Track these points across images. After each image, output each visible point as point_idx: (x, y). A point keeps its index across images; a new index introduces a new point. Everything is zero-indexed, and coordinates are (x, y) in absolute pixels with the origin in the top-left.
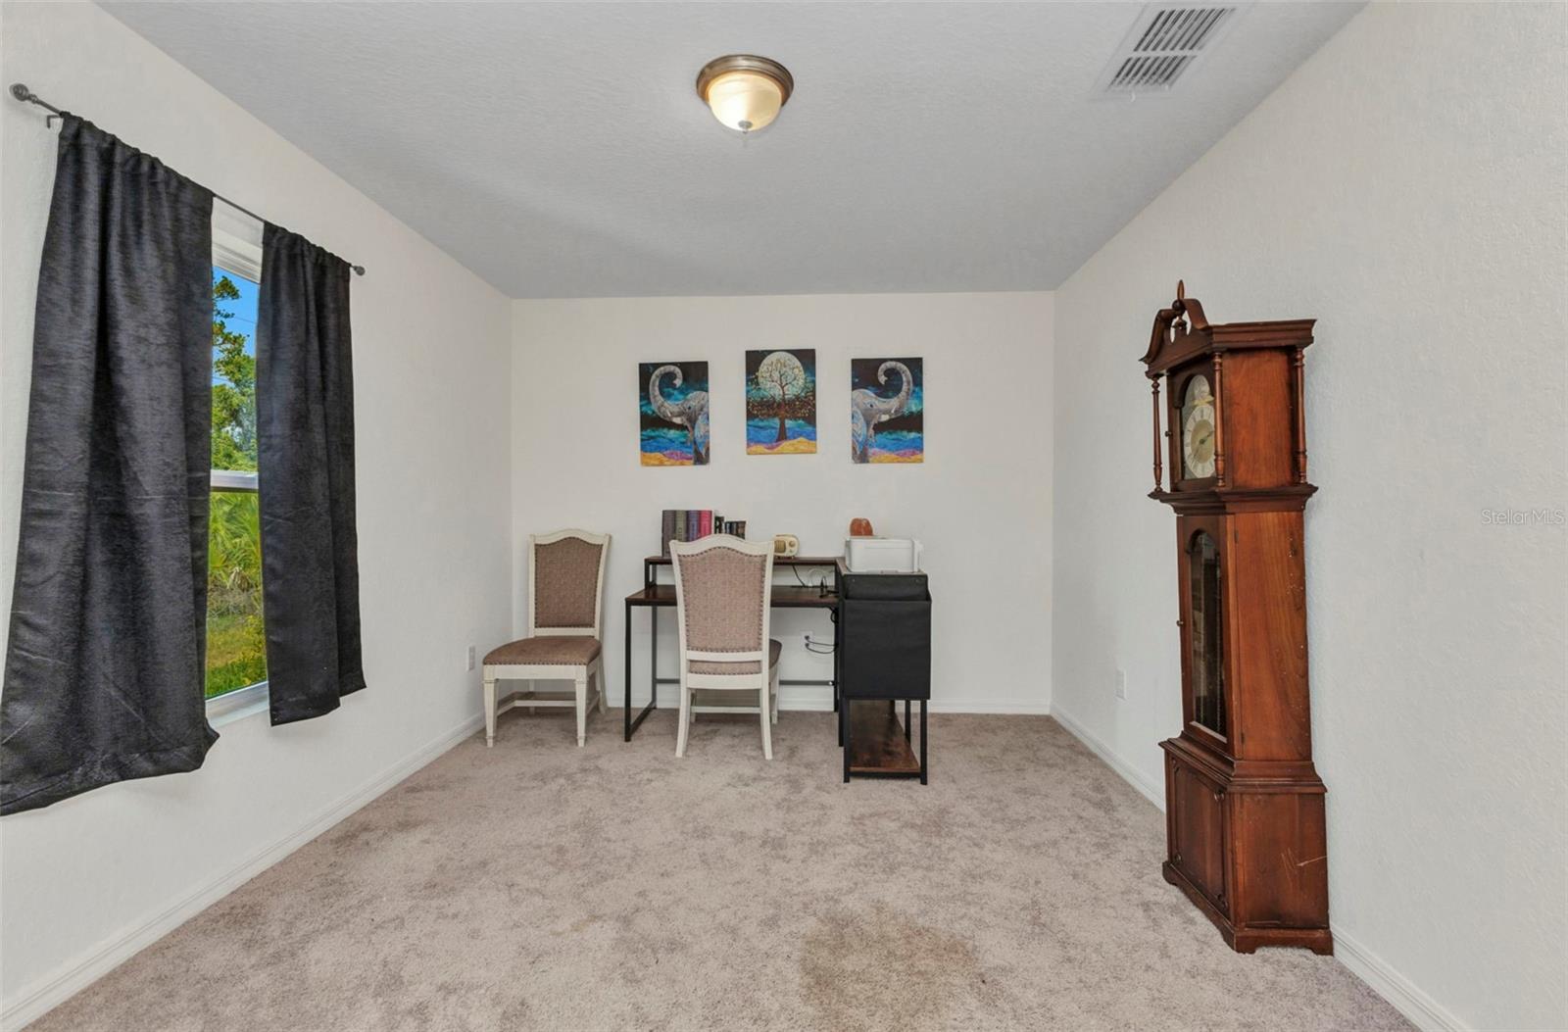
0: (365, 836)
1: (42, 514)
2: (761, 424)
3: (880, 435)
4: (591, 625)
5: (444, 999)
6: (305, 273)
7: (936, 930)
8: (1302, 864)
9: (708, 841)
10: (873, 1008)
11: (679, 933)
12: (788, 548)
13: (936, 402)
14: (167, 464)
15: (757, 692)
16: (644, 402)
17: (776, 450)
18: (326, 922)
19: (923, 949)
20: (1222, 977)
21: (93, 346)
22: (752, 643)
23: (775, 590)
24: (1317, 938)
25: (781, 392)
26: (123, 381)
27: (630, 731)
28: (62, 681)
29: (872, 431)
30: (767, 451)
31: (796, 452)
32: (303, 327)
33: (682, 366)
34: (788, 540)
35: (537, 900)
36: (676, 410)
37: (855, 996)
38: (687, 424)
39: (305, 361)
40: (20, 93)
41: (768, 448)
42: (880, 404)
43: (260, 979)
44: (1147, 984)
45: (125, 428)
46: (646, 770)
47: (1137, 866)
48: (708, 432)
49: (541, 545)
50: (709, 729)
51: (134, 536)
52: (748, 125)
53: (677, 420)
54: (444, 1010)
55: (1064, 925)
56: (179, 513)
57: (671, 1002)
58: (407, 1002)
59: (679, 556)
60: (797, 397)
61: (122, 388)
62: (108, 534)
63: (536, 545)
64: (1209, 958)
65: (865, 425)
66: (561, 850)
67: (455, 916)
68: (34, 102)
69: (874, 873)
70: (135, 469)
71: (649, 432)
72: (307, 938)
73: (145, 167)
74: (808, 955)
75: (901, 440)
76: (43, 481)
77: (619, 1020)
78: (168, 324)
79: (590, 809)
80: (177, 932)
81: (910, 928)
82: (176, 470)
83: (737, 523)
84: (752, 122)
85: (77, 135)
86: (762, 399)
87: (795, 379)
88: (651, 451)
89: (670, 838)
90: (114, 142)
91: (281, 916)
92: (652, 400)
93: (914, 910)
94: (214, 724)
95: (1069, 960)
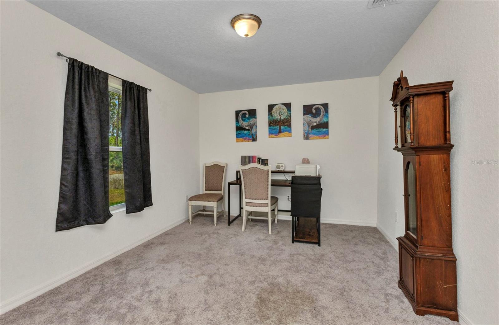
0: (151, 245)
1: (67, 158)
2: (273, 128)
3: (313, 130)
4: (221, 190)
5: (157, 290)
6: (134, 92)
7: (305, 292)
8: (446, 286)
9: (243, 256)
10: (275, 312)
11: (224, 282)
12: (281, 168)
13: (333, 118)
14: (96, 145)
15: (267, 213)
16: (237, 123)
17: (278, 136)
18: (135, 266)
19: (298, 297)
20: (406, 322)
21: (78, 116)
22: (265, 198)
23: (272, 181)
24: (452, 315)
25: (280, 118)
26: (86, 125)
27: (230, 223)
28: (72, 199)
29: (310, 129)
30: (275, 137)
31: (285, 136)
32: (133, 107)
33: (248, 111)
34: (281, 165)
35: (189, 268)
36: (247, 125)
37: (270, 308)
38: (250, 129)
39: (134, 116)
40: (59, 54)
41: (276, 136)
42: (313, 120)
43: (116, 279)
44: (375, 320)
45: (86, 136)
46: (231, 234)
47: (389, 281)
48: (256, 131)
49: (207, 166)
50: (254, 223)
51: (88, 163)
52: (247, 35)
53: (247, 128)
54: (156, 293)
55: (352, 297)
56: (99, 158)
57: (215, 300)
58: (148, 289)
59: (242, 170)
60: (285, 119)
61: (85, 126)
62: (83, 164)
63: (206, 166)
64: (404, 315)
65: (308, 127)
66: (200, 255)
67: (166, 269)
68: (62, 56)
69: (291, 272)
70: (89, 146)
71: (239, 132)
72: (130, 270)
73: (90, 69)
74: (260, 293)
75: (320, 131)
76: (67, 150)
77: (199, 303)
78: (96, 109)
79: (212, 244)
80: (102, 265)
81: (297, 290)
82: (98, 146)
83: (265, 160)
84: (249, 34)
85: (73, 63)
86: (273, 120)
87: (284, 113)
88: (239, 138)
89: (231, 255)
90: (82, 63)
91: (126, 264)
92: (239, 122)
93: (300, 285)
94: (112, 213)
95: (349, 308)
